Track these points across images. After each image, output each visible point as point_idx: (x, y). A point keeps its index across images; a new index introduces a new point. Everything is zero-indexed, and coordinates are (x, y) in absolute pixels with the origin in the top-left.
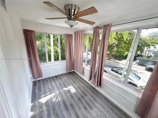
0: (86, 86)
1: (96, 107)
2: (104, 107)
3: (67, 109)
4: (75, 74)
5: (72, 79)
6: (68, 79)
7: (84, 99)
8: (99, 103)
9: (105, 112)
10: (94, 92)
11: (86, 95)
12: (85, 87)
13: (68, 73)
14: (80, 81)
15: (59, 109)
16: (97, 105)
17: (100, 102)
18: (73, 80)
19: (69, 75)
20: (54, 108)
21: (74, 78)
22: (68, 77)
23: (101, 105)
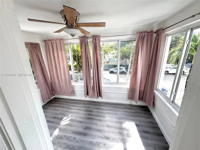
0: (84, 104)
1: (106, 113)
2: (111, 110)
3: (85, 135)
4: (60, 100)
5: (60, 107)
6: (55, 110)
7: (93, 115)
8: (106, 110)
9: (113, 112)
10: (96, 104)
11: (91, 111)
12: (85, 106)
13: (48, 103)
14: (73, 103)
15: (77, 142)
16: (106, 111)
17: (106, 108)
18: (64, 107)
19: (51, 104)
20: (71, 147)
21: (64, 104)
22: (53, 108)
23: (108, 109)
